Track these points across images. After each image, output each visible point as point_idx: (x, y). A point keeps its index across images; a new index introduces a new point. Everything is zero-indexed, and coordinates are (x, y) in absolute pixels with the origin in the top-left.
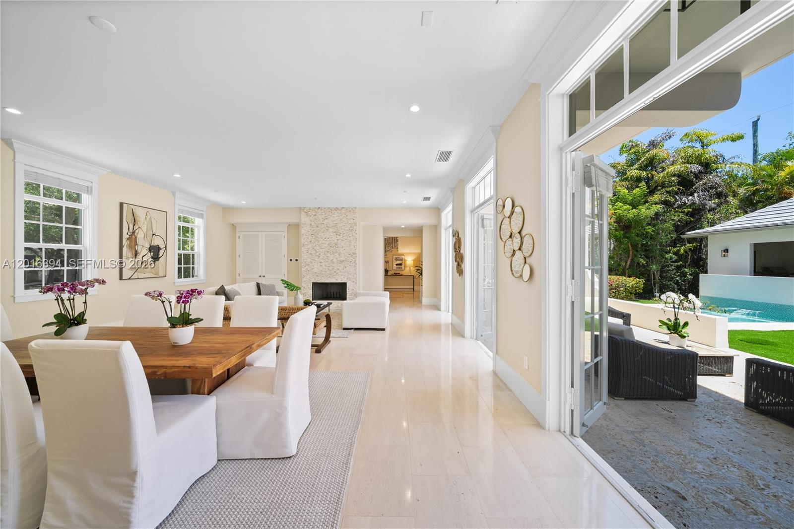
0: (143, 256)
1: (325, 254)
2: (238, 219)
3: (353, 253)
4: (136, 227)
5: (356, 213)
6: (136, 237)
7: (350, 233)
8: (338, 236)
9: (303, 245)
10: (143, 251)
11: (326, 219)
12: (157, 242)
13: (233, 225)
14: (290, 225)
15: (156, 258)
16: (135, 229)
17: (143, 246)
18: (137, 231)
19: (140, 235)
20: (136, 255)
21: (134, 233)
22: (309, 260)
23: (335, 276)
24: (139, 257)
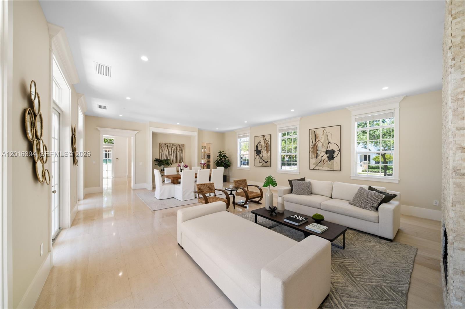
0: (322, 157)
6: (317, 146)
10: (322, 153)
15: (331, 158)
16: (316, 142)
17: (321, 151)
18: (317, 143)
20: (317, 156)
21: (315, 144)
24: (319, 157)
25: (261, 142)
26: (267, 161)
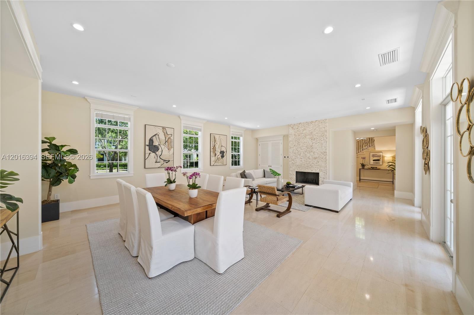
1: (304, 153)
2: (259, 135)
3: (324, 152)
4: (215, 143)
5: (326, 123)
6: (215, 148)
7: (322, 137)
8: (313, 141)
9: (290, 148)
10: (218, 153)
11: (305, 130)
12: (223, 149)
13: (257, 139)
14: (284, 136)
15: (223, 157)
17: (218, 151)
19: (217, 147)
20: (215, 155)
21: (215, 146)
22: (294, 157)
23: (311, 168)
24: (217, 156)
25: (158, 135)
26: (169, 161)
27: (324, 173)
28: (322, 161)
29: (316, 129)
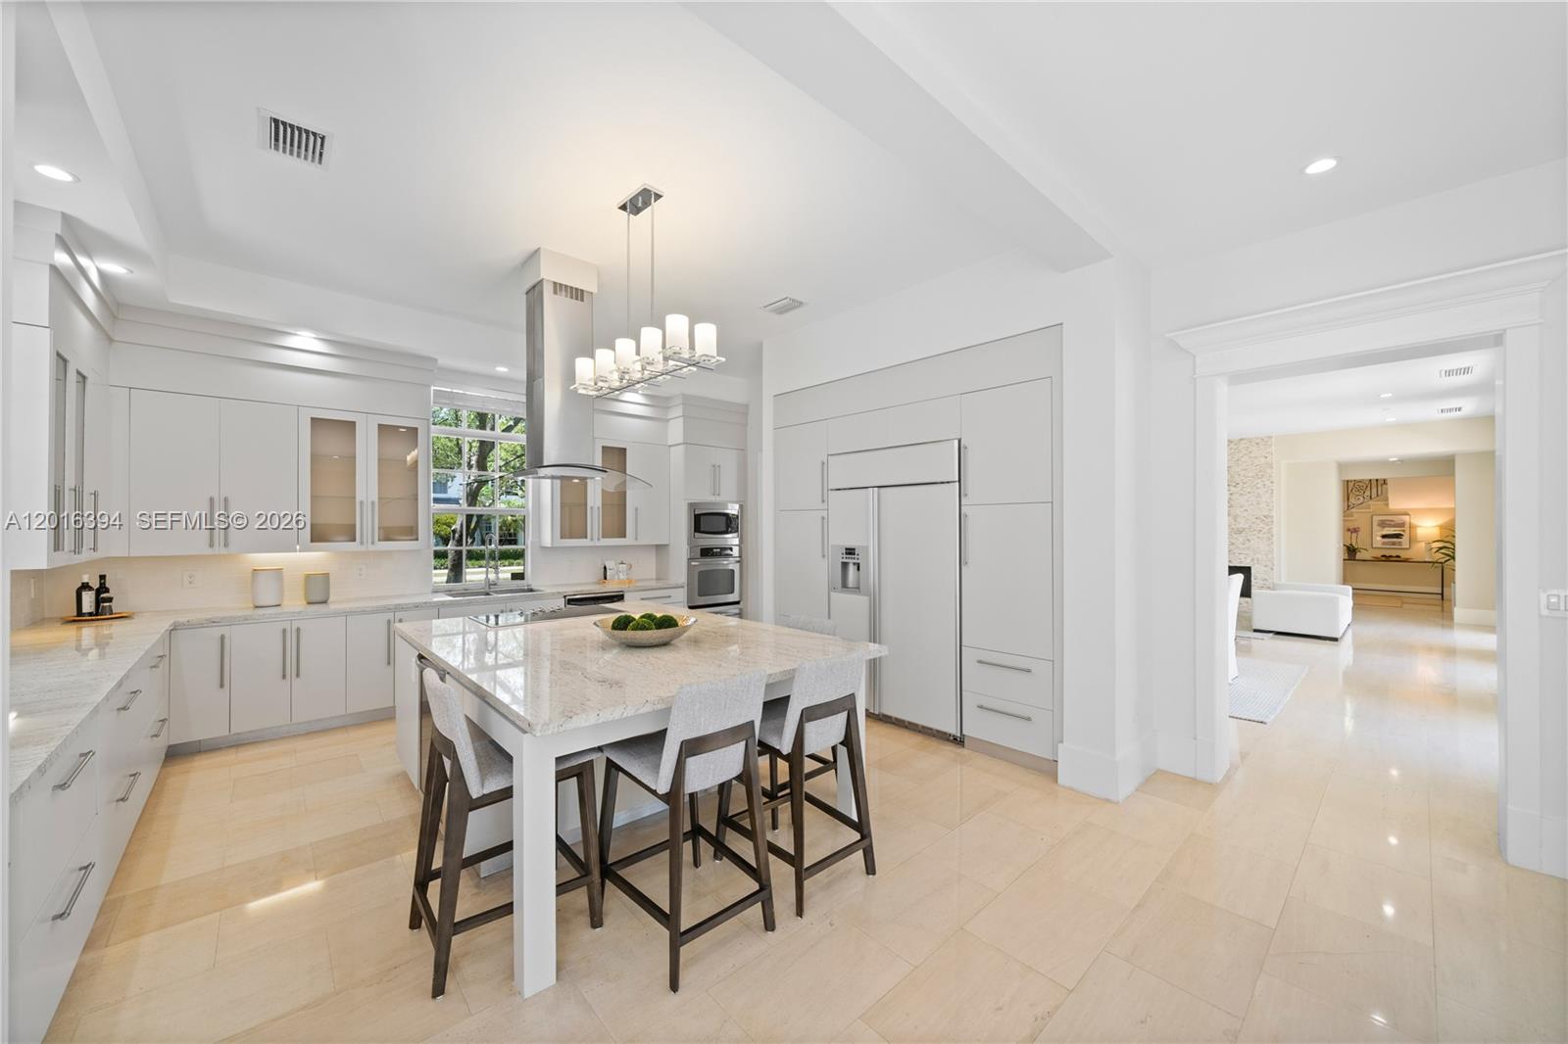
3: (1265, 516)
5: (1271, 446)
8: (1232, 488)
27: (1266, 566)
28: (1259, 538)
29: (1243, 459)
